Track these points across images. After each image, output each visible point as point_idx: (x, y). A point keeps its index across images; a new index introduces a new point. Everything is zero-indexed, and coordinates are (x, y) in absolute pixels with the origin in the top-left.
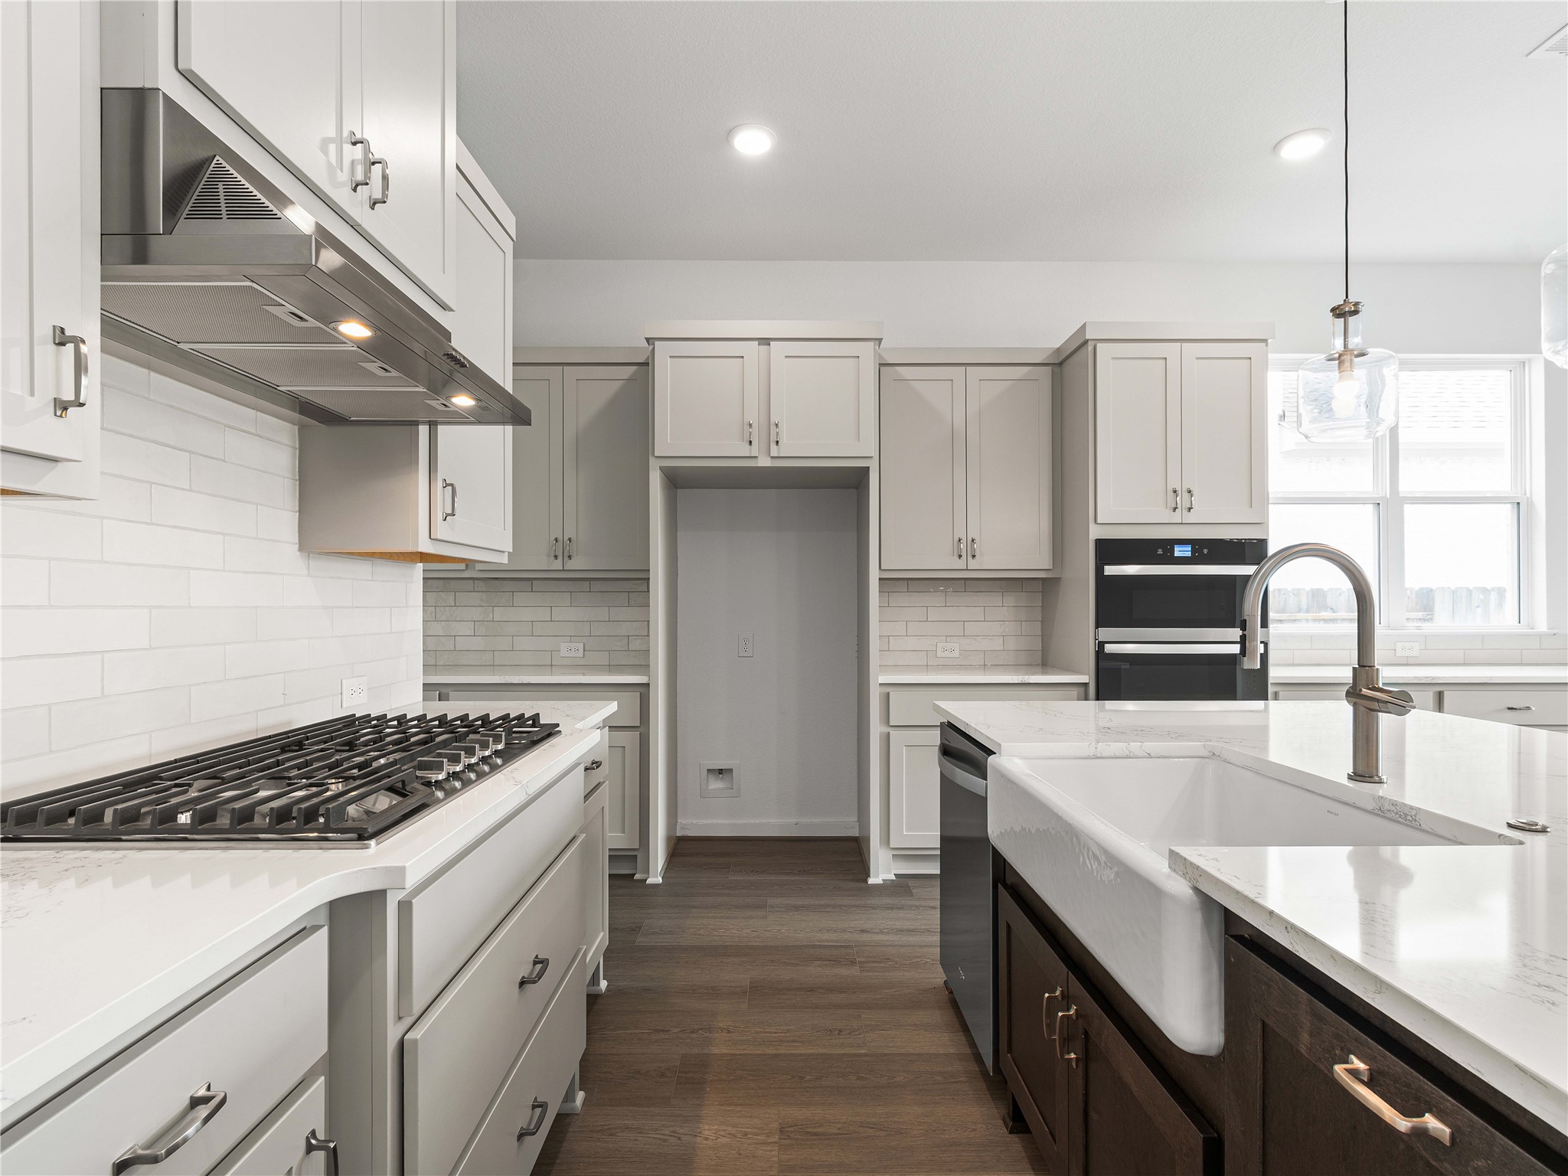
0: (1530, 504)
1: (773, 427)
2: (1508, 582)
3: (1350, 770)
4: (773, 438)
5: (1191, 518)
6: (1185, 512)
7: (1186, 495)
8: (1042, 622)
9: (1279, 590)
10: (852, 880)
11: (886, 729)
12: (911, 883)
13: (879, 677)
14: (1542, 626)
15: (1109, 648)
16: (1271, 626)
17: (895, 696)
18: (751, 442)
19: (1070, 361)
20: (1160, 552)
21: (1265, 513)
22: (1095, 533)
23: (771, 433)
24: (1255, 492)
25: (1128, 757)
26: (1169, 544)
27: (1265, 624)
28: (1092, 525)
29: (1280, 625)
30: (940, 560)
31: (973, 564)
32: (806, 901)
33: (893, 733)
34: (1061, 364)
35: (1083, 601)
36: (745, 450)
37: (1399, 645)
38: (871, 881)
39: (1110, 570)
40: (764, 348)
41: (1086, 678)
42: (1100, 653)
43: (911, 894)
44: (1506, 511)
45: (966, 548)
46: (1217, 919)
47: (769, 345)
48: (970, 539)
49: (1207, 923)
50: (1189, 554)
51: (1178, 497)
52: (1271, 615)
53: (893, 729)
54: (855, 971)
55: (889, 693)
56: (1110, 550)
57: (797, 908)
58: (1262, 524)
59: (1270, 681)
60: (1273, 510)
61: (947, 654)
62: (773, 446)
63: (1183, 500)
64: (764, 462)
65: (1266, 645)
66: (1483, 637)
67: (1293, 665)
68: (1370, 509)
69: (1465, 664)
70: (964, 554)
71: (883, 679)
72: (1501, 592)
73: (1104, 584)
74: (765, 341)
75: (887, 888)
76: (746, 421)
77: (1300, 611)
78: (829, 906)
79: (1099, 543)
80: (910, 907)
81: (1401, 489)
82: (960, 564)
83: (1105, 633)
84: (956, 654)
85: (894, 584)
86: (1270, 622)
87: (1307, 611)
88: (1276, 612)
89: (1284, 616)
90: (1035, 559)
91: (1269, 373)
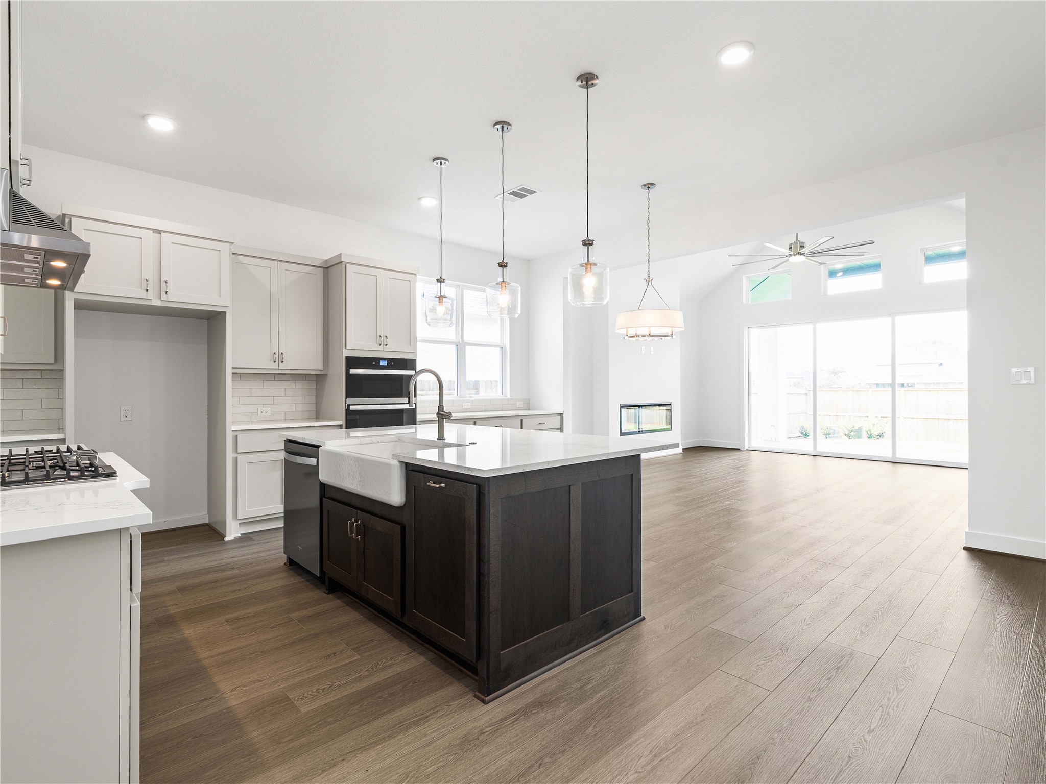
0: (505, 349)
1: (163, 284)
2: (499, 378)
3: (437, 437)
4: (164, 289)
5: (386, 348)
6: (384, 346)
7: (385, 338)
8: (316, 396)
9: (422, 380)
10: (215, 541)
11: (237, 455)
12: (250, 536)
13: (231, 426)
14: (509, 396)
15: (352, 408)
16: (417, 397)
17: (241, 437)
18: (147, 290)
19: (331, 268)
20: (374, 363)
21: (415, 347)
22: (346, 353)
23: (161, 285)
24: (412, 339)
25: (371, 443)
26: (378, 360)
27: (415, 396)
28: (344, 350)
29: (421, 396)
30: (264, 363)
31: (282, 366)
32: (190, 554)
33: (240, 457)
34: (327, 268)
35: (338, 385)
36: (143, 295)
37: (464, 404)
38: (227, 539)
39: (352, 371)
40: (157, 235)
41: (341, 422)
42: (348, 410)
43: (254, 540)
44: (499, 349)
45: (278, 357)
46: (404, 465)
47: (160, 234)
48: (280, 353)
49: (401, 467)
50: (386, 365)
51: (382, 339)
52: (418, 392)
53: (239, 454)
54: (236, 571)
55: (237, 436)
56: (352, 362)
57: (186, 558)
58: (414, 353)
59: (417, 420)
60: (419, 345)
61: (264, 414)
62: (163, 295)
63: (383, 340)
64: (156, 303)
65: (416, 404)
66: (491, 400)
67: (426, 414)
68: (454, 346)
69: (485, 411)
70: (277, 360)
71: (234, 428)
72: (496, 381)
73: (350, 378)
74: (159, 232)
75: (236, 540)
76: (145, 276)
77: (430, 391)
78: (206, 553)
79: (348, 358)
80: (255, 544)
81: (465, 339)
82: (275, 366)
83: (350, 401)
84: (269, 414)
85: (239, 375)
86: (417, 395)
87: (433, 390)
88: (421, 391)
89: (423, 393)
90: (314, 364)
91: (417, 283)
